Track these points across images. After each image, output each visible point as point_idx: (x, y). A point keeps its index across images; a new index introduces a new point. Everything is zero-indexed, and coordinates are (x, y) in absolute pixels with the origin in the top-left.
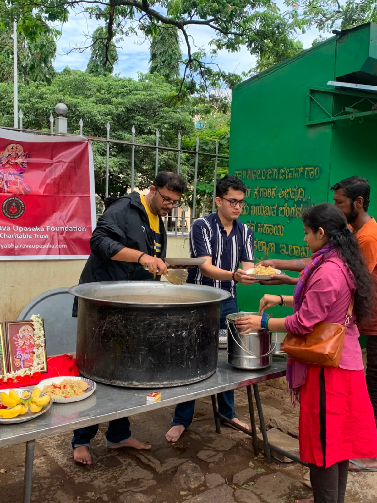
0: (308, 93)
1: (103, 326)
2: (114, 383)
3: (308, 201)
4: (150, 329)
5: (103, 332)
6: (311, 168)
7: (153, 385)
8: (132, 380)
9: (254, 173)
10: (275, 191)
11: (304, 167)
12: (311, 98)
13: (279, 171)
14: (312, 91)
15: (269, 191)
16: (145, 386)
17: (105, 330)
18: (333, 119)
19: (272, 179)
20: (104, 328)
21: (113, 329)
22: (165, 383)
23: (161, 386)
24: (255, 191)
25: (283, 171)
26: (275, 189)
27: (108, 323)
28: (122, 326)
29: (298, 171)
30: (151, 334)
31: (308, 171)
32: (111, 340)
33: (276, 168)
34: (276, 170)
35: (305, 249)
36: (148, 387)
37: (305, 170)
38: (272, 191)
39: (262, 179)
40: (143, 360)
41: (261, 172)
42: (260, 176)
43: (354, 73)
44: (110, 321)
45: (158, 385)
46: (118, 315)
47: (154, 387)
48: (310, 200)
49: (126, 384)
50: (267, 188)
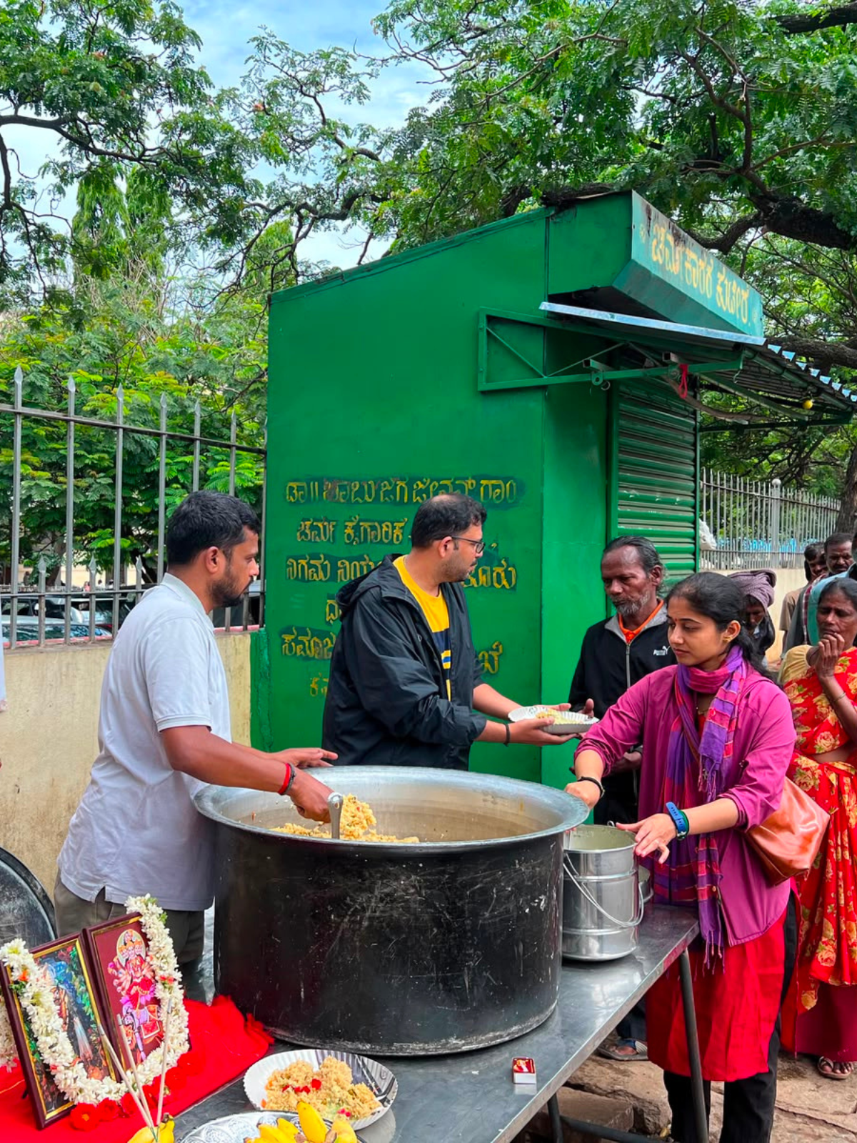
0: (483, 324)
1: (364, 910)
2: (401, 1049)
3: (491, 551)
4: (486, 903)
5: (365, 923)
6: (494, 482)
7: (492, 1039)
8: (447, 1036)
9: (342, 488)
10: (402, 528)
11: (478, 478)
12: (488, 333)
13: (410, 485)
14: (491, 319)
15: (385, 529)
16: (474, 1047)
17: (371, 919)
18: (546, 380)
19: (394, 503)
20: (368, 914)
21: (395, 914)
22: (515, 1028)
23: (507, 1039)
24: (346, 527)
25: (421, 486)
26: (402, 524)
27: (382, 900)
28: (421, 903)
29: (462, 488)
30: (487, 915)
31: (486, 486)
32: (390, 941)
33: (402, 480)
34: (400, 483)
35: (490, 656)
36: (481, 1046)
37: (479, 485)
38: (394, 528)
39: (366, 502)
40: (472, 981)
41: (362, 487)
42: (360, 493)
43: (595, 289)
44: (387, 895)
45: (501, 1036)
46: (408, 878)
47: (493, 1043)
48: (496, 549)
49: (433, 1048)
50: (381, 523)
